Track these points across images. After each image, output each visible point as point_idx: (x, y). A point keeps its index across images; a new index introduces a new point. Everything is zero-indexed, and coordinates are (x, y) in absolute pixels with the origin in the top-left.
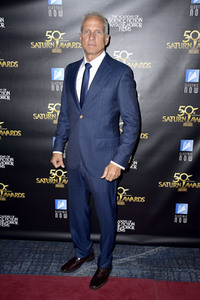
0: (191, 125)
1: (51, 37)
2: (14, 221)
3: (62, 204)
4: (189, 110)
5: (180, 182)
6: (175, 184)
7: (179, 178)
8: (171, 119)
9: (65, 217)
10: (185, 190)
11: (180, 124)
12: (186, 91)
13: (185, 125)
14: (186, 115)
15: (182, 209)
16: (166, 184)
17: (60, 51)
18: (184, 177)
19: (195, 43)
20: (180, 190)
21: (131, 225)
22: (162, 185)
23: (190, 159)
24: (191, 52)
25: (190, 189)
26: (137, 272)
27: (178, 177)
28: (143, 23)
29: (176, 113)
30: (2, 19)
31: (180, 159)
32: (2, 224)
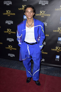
1: (24, 7)
2: (14, 56)
5: (57, 49)
8: (55, 31)
10: (59, 52)
15: (58, 57)
16: (54, 50)
20: (57, 52)
21: (43, 60)
26: (43, 72)
27: (57, 48)
28: (49, 3)
29: (57, 29)
30: (11, 2)
31: (58, 43)
32: (11, 56)
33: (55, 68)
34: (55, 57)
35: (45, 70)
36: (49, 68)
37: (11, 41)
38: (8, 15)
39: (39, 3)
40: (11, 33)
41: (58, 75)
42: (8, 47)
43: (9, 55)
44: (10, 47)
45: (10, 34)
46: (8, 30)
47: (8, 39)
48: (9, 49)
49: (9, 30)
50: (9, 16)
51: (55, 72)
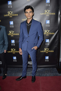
0: (48, 35)
3: (15, 58)
6: (45, 51)
7: (46, 50)
9: (16, 61)
11: (45, 35)
12: (46, 26)
13: (47, 35)
18: (47, 49)
22: (41, 52)
23: (49, 44)
24: (47, 15)
25: (49, 52)
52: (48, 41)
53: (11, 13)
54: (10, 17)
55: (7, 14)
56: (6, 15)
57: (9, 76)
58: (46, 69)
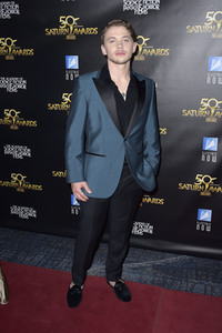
0: (214, 120)
1: (65, 23)
2: (33, 213)
4: (213, 104)
6: (197, 186)
7: (202, 181)
8: (192, 113)
10: (208, 194)
11: (202, 119)
12: (208, 82)
13: (208, 120)
14: (208, 109)
16: (187, 186)
17: (73, 37)
18: (207, 180)
19: (219, 25)
20: (202, 194)
21: (149, 229)
23: (214, 160)
24: (214, 36)
25: (213, 193)
26: (148, 278)
27: (200, 179)
29: (198, 106)
30: (17, 6)
31: (203, 159)
32: (22, 215)
33: (195, 260)
34: (196, 215)
35: (155, 267)
36: (172, 259)
37: (21, 157)
38: (7, 58)
39: (125, 8)
40: (20, 126)
41: (209, 288)
42: (10, 179)
43: (15, 210)
44: (17, 180)
45: (16, 128)
46: (9, 115)
47: (9, 150)
48: (14, 189)
49: (13, 114)
50: (12, 58)
51: (197, 274)
52: (211, 144)
53: (70, 21)
54: (68, 37)
55: (58, 25)
56: (52, 31)
57: (47, 267)
58: (201, 262)
